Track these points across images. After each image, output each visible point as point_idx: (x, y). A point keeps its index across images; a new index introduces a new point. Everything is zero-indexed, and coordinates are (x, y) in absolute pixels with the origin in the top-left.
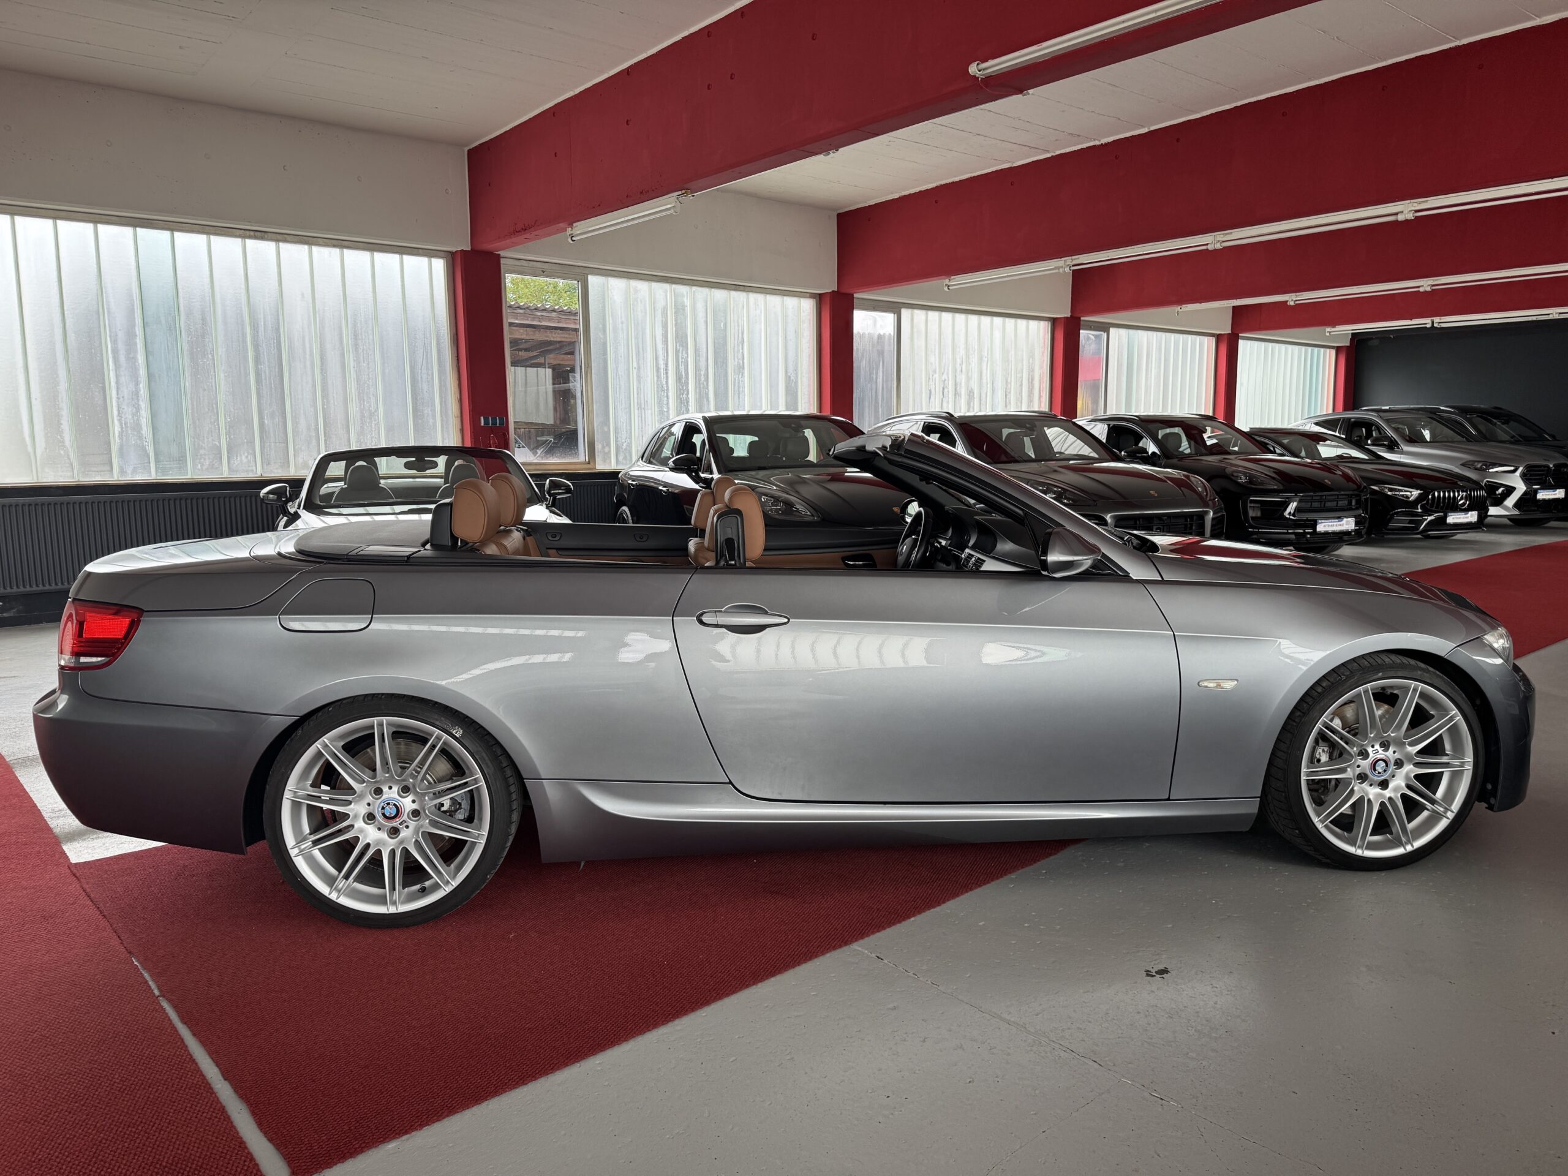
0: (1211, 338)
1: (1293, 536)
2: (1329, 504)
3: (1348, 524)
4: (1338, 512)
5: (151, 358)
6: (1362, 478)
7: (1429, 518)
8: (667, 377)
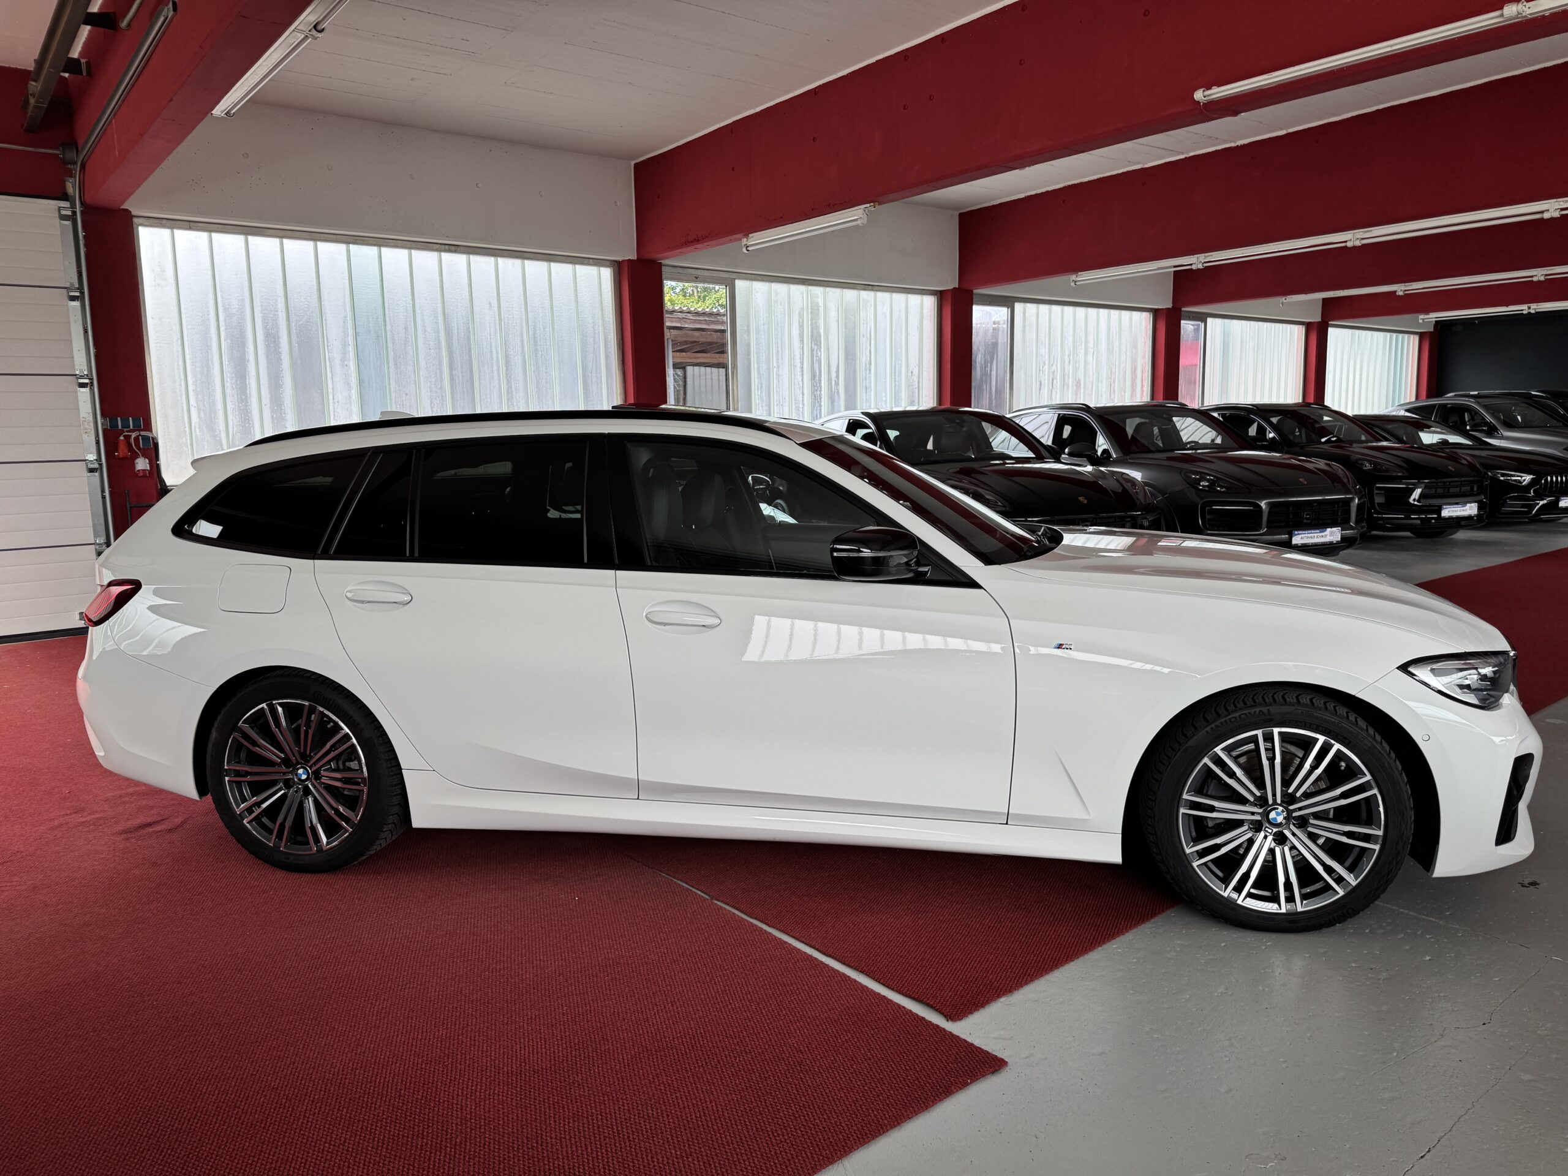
0: (1301, 326)
1: (1418, 522)
2: (1452, 490)
3: (1470, 509)
4: (1460, 497)
5: (361, 366)
6: (1482, 465)
7: (1541, 503)
8: (803, 375)
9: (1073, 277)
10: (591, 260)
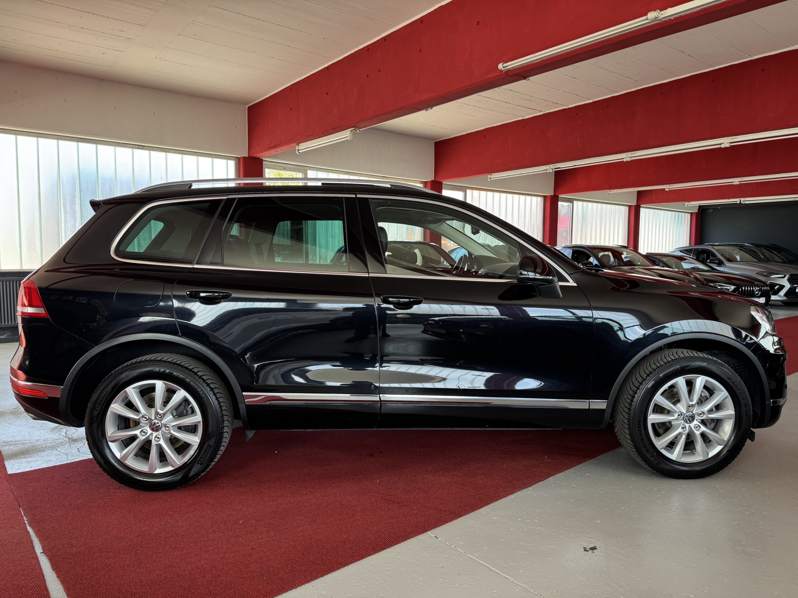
0: (626, 207)
9: (489, 176)
10: (222, 156)
